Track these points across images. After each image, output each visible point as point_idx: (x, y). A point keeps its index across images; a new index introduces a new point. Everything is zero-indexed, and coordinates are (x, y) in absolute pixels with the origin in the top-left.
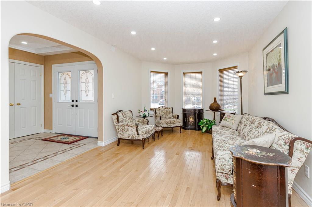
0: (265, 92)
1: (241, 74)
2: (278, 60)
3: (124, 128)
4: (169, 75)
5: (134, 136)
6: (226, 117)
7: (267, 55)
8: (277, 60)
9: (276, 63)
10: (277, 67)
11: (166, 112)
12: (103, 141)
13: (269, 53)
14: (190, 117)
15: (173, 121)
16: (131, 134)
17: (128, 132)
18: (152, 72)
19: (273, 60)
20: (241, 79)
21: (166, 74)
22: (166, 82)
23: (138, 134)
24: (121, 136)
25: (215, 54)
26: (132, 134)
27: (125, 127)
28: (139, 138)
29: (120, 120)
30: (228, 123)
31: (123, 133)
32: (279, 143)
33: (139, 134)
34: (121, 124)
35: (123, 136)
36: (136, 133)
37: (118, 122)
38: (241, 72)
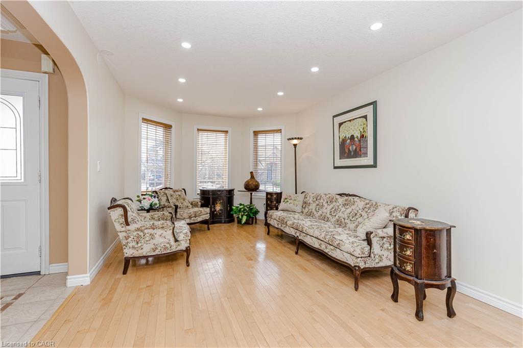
0: (335, 165)
1: (295, 142)
2: (361, 132)
3: (141, 234)
4: (173, 129)
5: (168, 245)
6: (286, 197)
7: (340, 124)
8: (359, 132)
9: (357, 134)
10: (358, 138)
11: (178, 196)
12: (86, 273)
13: (345, 122)
14: (217, 203)
15: (199, 213)
16: (161, 244)
17: (153, 242)
18: (144, 120)
19: (351, 131)
20: (295, 148)
21: (167, 127)
22: (167, 142)
23: (176, 241)
24: (133, 251)
25: (260, 109)
26: (162, 242)
27: (146, 231)
28: (179, 248)
29: (129, 219)
30: (291, 205)
31: (139, 245)
32: (395, 215)
33: (178, 241)
34: (132, 227)
35: (140, 251)
36: (172, 240)
37: (127, 224)
38: (296, 138)
